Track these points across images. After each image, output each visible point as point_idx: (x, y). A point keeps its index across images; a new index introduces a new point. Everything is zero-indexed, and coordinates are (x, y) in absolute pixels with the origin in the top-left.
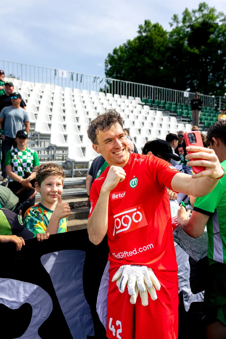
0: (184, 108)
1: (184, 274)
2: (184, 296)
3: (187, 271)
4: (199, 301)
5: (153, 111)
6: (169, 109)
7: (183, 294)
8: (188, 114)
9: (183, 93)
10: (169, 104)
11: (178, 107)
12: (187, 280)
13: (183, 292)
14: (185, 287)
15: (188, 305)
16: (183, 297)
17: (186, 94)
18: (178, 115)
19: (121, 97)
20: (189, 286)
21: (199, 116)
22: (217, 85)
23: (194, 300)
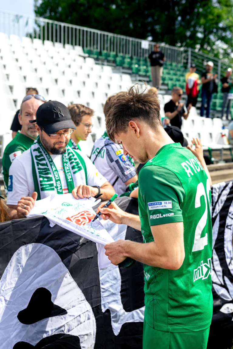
0: (142, 63)
1: (111, 286)
2: (112, 315)
3: (116, 281)
4: (136, 321)
5: (99, 67)
6: (121, 65)
7: (111, 312)
8: (146, 71)
9: (141, 43)
10: (122, 57)
11: (134, 61)
12: (117, 293)
13: (110, 310)
14: (114, 303)
15: (119, 327)
16: (111, 317)
17: (145, 44)
18: (133, 73)
19: (54, 45)
20: (120, 301)
21: (161, 74)
22: (188, 34)
23: (127, 320)
